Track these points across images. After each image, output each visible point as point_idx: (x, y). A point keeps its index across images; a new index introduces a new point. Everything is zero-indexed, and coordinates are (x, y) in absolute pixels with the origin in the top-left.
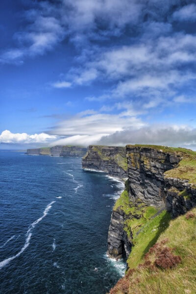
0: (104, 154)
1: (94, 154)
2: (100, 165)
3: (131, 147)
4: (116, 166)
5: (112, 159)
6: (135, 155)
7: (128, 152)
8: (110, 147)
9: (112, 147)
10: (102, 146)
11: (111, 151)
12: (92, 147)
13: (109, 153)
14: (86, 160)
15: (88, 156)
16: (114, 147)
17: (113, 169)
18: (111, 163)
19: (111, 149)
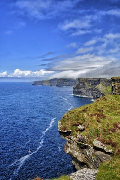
0: (89, 84)
1: (82, 84)
2: (86, 92)
3: (115, 79)
4: (99, 92)
5: (96, 87)
6: (118, 85)
7: (113, 82)
8: (94, 79)
9: (96, 79)
10: (88, 78)
11: (95, 81)
12: (80, 79)
13: (93, 83)
14: (76, 89)
15: (77, 86)
16: (97, 79)
17: (97, 95)
18: (95, 90)
19: (95, 80)
